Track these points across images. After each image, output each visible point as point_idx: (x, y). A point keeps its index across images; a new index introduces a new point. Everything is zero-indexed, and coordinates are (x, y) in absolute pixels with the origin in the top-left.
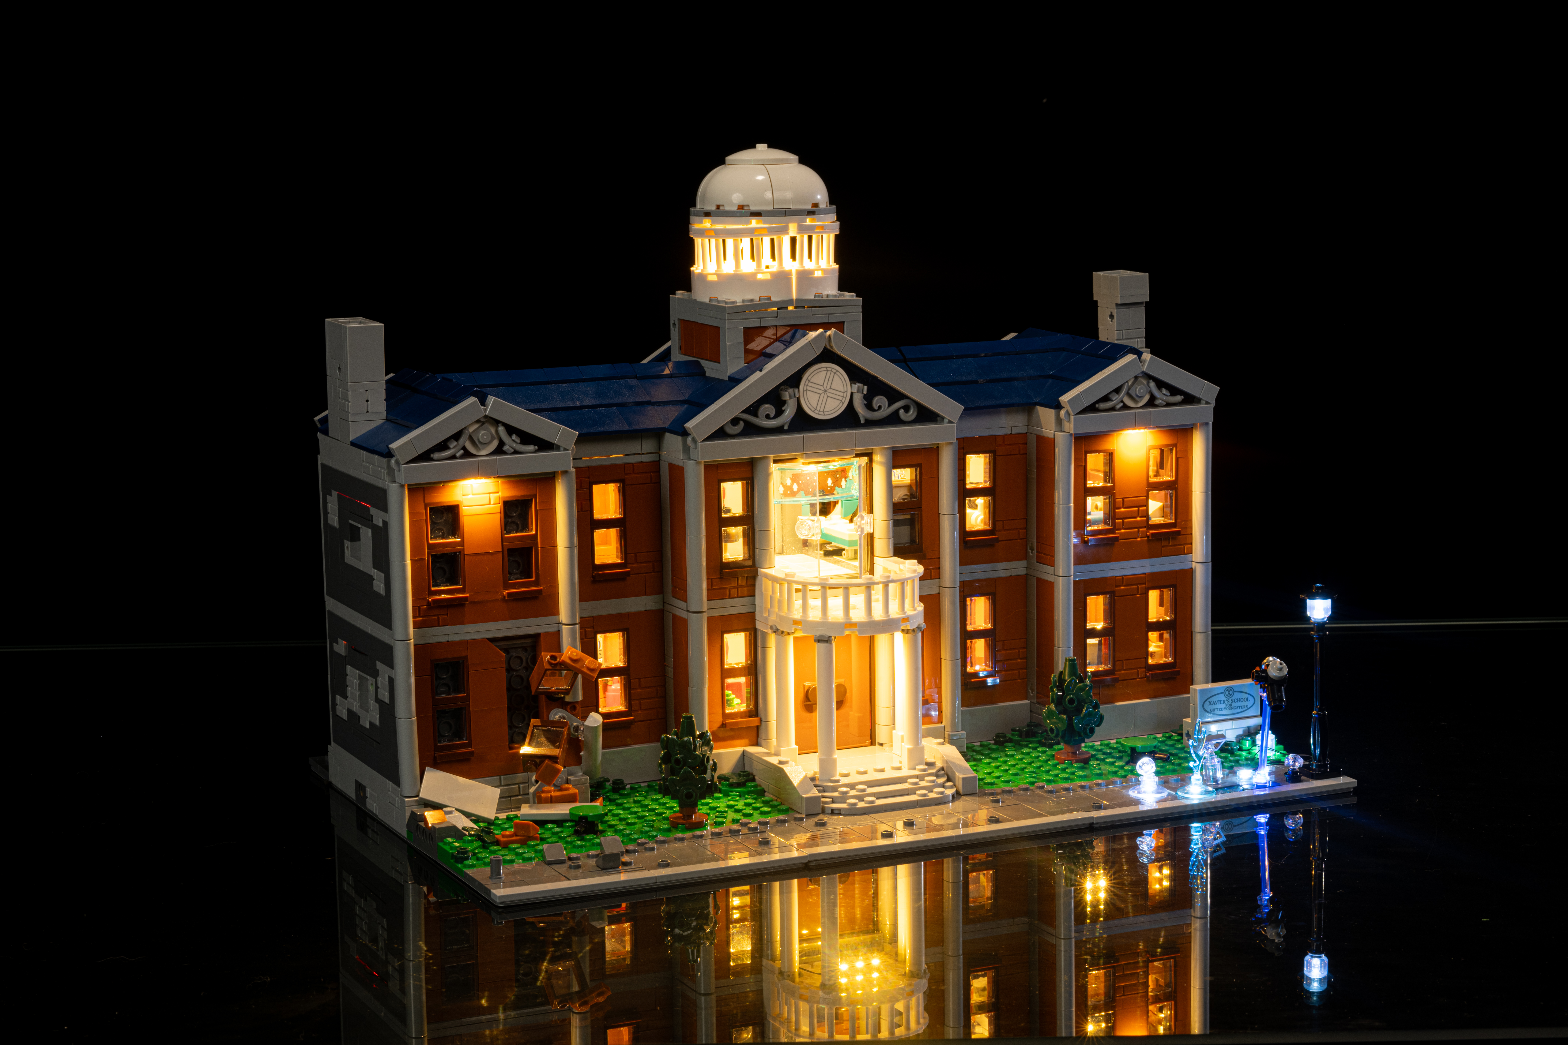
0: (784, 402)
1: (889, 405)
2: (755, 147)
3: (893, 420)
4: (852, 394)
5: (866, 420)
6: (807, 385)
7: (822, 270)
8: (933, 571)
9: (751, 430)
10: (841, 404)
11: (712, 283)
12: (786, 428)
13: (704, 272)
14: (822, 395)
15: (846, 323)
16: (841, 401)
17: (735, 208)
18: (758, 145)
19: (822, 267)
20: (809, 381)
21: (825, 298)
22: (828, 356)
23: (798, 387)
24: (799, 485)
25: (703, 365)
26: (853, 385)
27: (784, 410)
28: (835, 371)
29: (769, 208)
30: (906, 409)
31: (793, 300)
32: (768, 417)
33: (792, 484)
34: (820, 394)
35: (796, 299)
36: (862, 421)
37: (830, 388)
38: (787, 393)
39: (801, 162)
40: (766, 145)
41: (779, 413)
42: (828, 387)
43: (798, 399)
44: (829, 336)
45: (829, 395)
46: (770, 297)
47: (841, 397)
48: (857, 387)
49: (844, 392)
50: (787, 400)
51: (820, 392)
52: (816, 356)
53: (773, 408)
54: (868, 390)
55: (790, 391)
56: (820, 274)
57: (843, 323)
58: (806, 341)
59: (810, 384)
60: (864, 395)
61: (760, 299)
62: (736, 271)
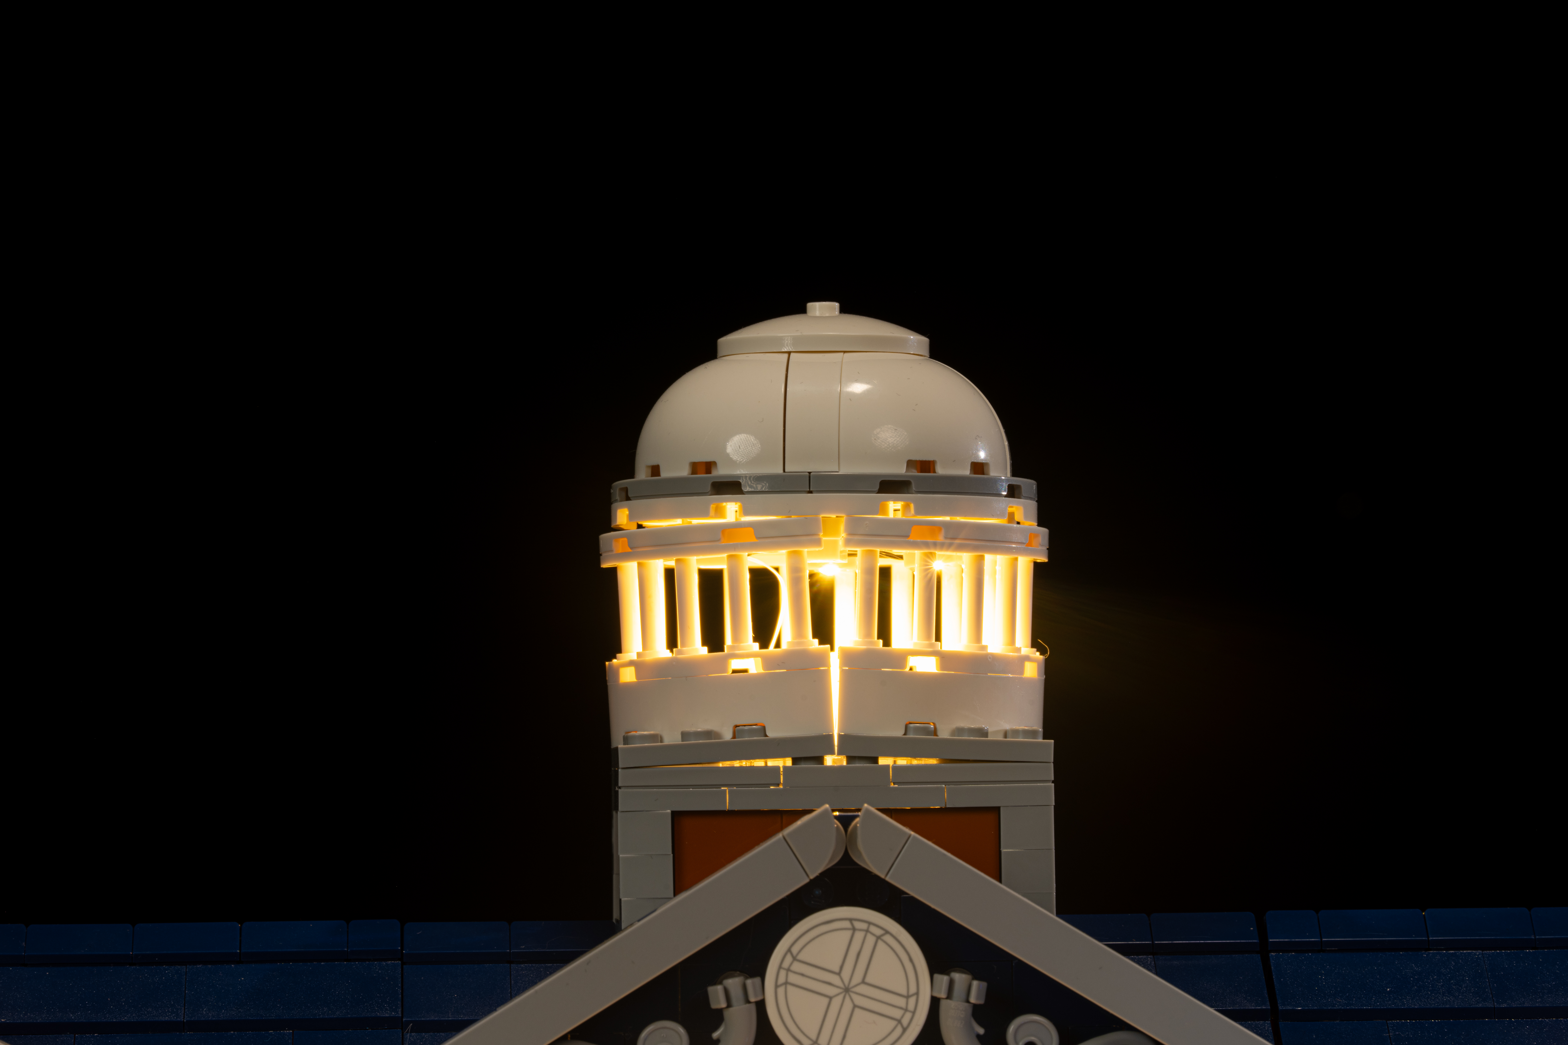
0: (717, 1018)
2: (803, 311)
4: (935, 1002)
6: (788, 970)
7: (934, 654)
10: (899, 1030)
11: (628, 689)
14: (837, 1002)
15: (1004, 809)
16: (899, 1021)
17: (684, 472)
18: (810, 305)
20: (795, 958)
23: (758, 970)
26: (937, 976)
27: (718, 1040)
28: (878, 932)
34: (831, 998)
35: (843, 737)
37: (863, 982)
38: (719, 988)
40: (837, 305)
42: (857, 978)
43: (761, 1006)
44: (846, 827)
45: (859, 1000)
46: (764, 728)
47: (898, 1014)
48: (951, 983)
49: (908, 997)
50: (729, 1005)
51: (831, 991)
52: (813, 883)
53: (681, 1030)
54: (990, 994)
55: (733, 983)
56: (926, 665)
57: (998, 809)
58: (780, 836)
59: (796, 967)
60: (975, 1007)
61: (737, 734)
62: (679, 652)
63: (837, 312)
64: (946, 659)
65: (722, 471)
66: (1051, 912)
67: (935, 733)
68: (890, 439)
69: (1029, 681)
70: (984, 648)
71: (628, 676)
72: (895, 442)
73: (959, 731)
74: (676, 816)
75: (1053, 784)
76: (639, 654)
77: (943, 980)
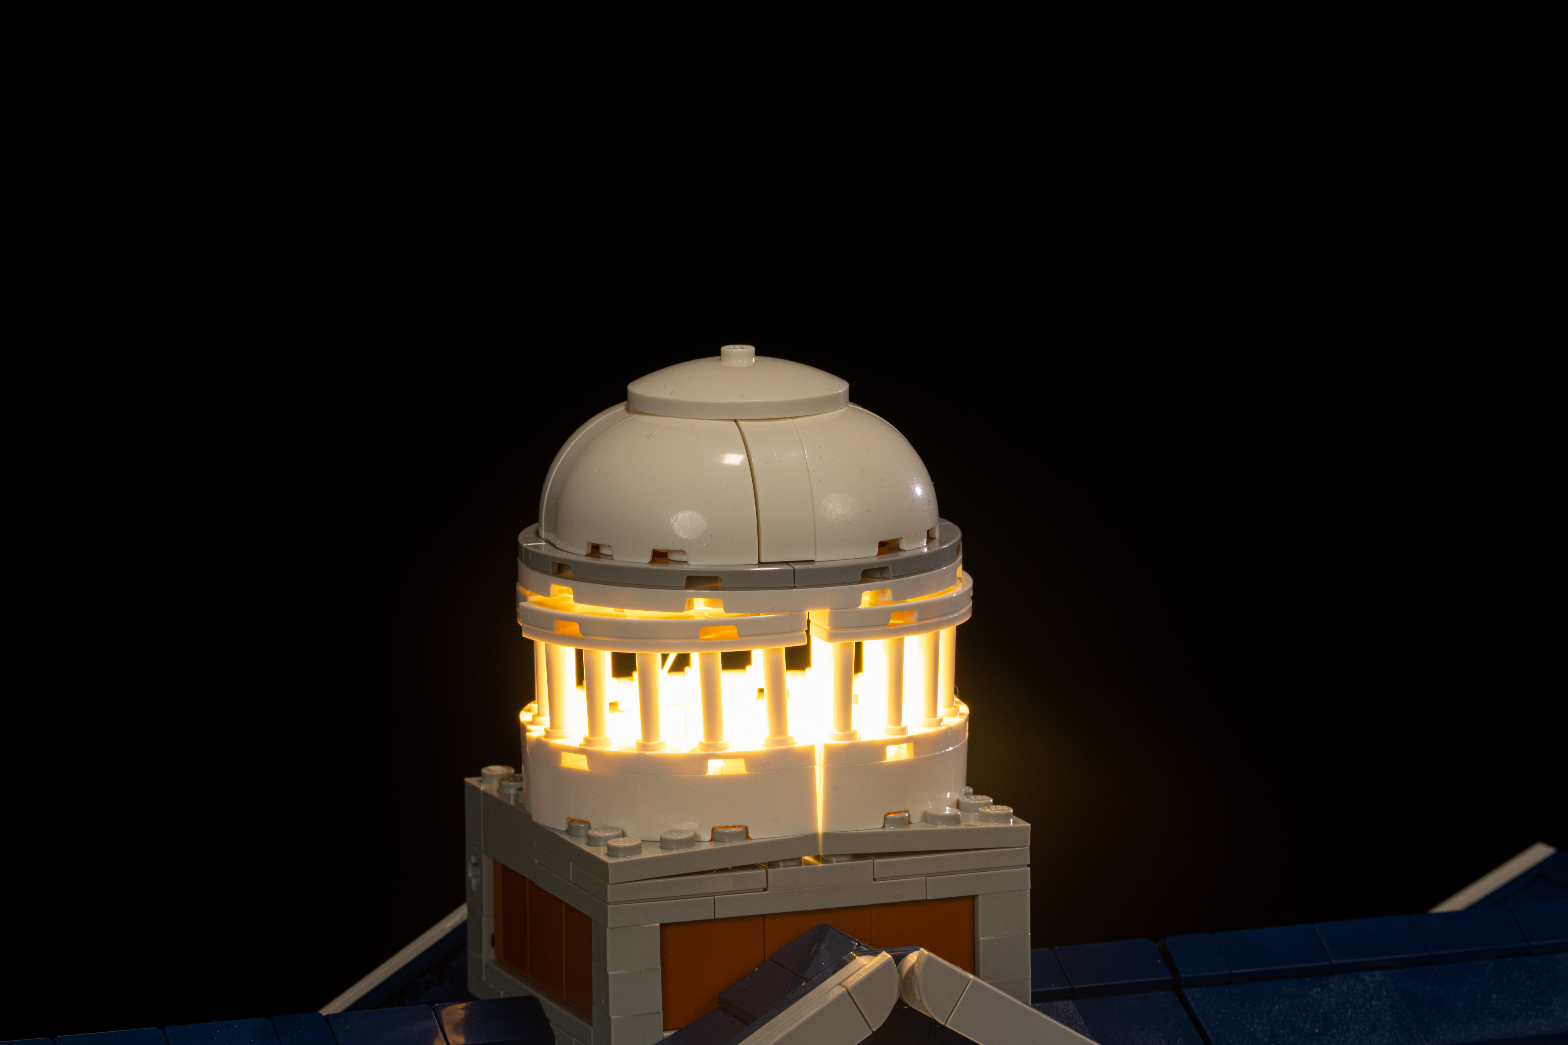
7: (908, 740)
11: (573, 775)
13: (554, 742)
15: (980, 898)
17: (643, 559)
18: (725, 349)
19: (912, 732)
21: (917, 825)
25: (548, 1015)
29: (747, 561)
31: (815, 836)
35: (826, 835)
39: (857, 397)
40: (751, 349)
46: (746, 829)
57: (974, 898)
61: (716, 836)
62: (644, 747)
64: (917, 742)
66: (1028, 1005)
67: (909, 823)
68: (838, 510)
72: (843, 513)
74: (664, 928)
75: (1029, 868)
76: (586, 741)
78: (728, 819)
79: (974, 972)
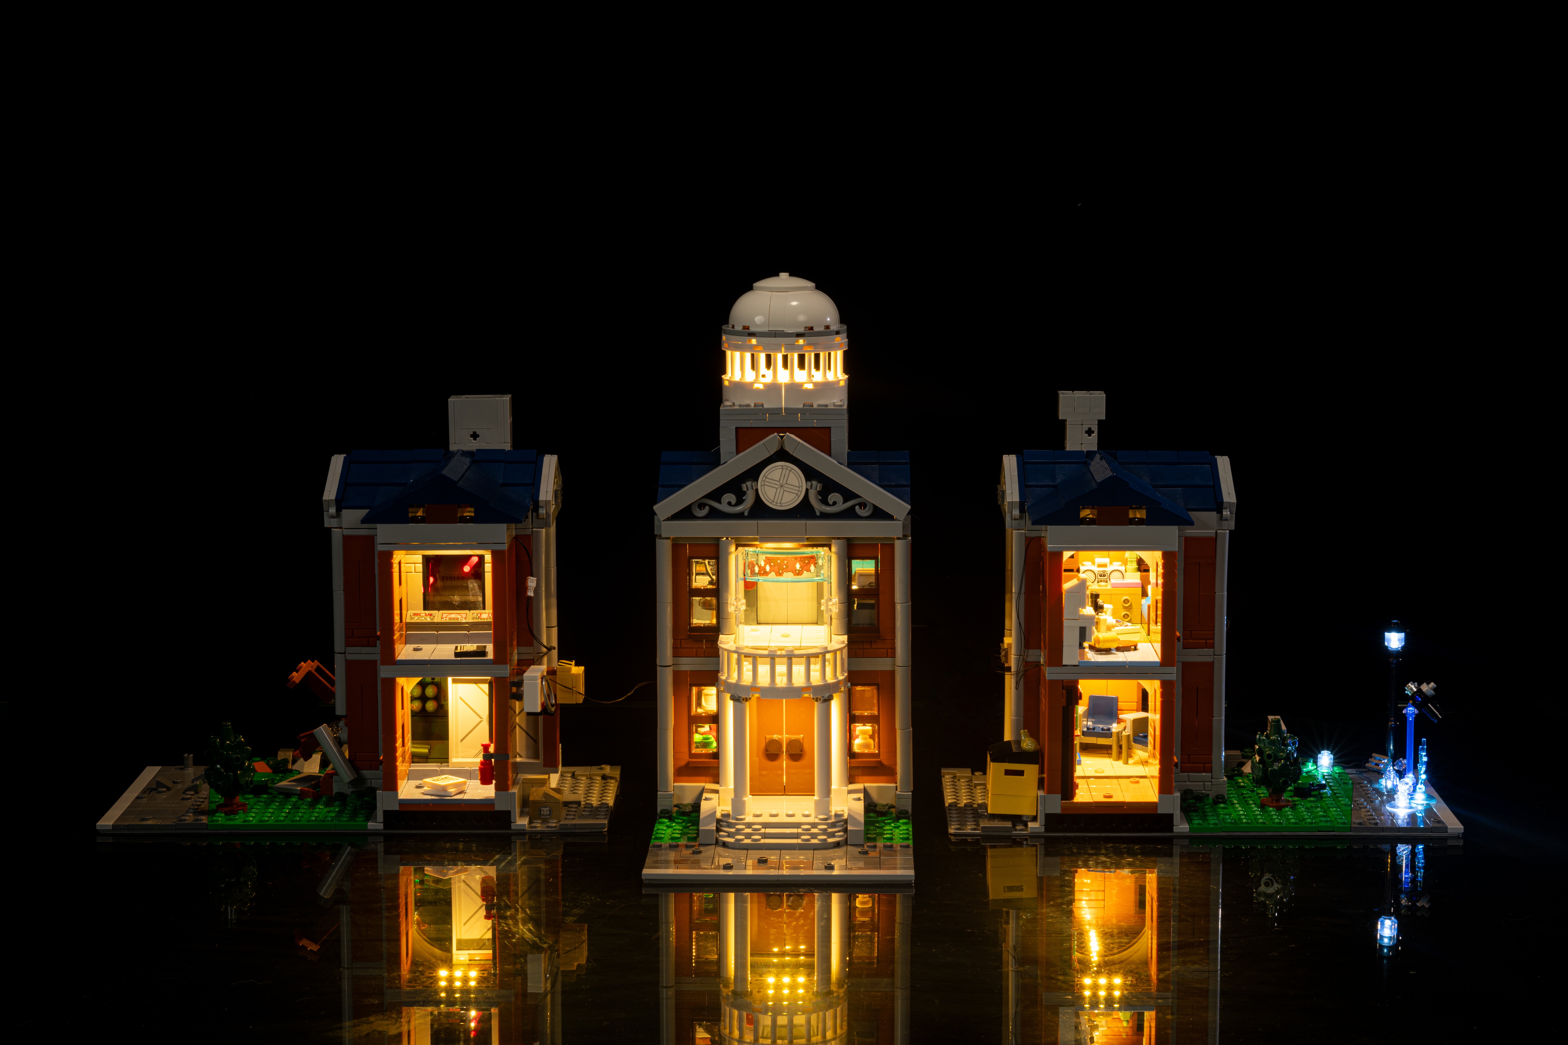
0: (744, 493)
1: (844, 503)
3: (849, 514)
4: (807, 490)
5: (821, 513)
6: (765, 480)
7: (812, 383)
8: (889, 650)
9: (715, 514)
10: (797, 497)
12: (746, 514)
14: (779, 490)
16: (797, 494)
18: (781, 274)
20: (766, 478)
21: (815, 407)
22: (782, 455)
23: (756, 480)
24: (771, 566)
27: (744, 500)
28: (791, 469)
30: (860, 505)
31: (781, 408)
32: (729, 504)
33: (765, 565)
34: (777, 488)
35: (785, 408)
36: (818, 514)
37: (786, 483)
38: (745, 485)
40: (788, 274)
41: (740, 501)
42: (784, 482)
43: (757, 490)
44: (782, 439)
45: (785, 489)
46: (763, 404)
47: (796, 492)
48: (812, 485)
49: (799, 487)
50: (748, 490)
51: (777, 486)
52: (771, 456)
53: (734, 496)
54: (823, 487)
55: (749, 483)
56: (810, 386)
57: (830, 428)
58: (762, 442)
59: (767, 480)
60: (819, 491)
61: (755, 405)
62: (740, 379)
63: (788, 277)
64: (815, 384)
65: (752, 329)
67: (812, 406)
68: (801, 319)
69: (842, 387)
70: (827, 379)
71: (726, 383)
72: (803, 320)
73: (819, 405)
74: (737, 428)
75: (847, 420)
76: (730, 378)
77: (809, 483)
78: (759, 401)
79: (830, 455)
